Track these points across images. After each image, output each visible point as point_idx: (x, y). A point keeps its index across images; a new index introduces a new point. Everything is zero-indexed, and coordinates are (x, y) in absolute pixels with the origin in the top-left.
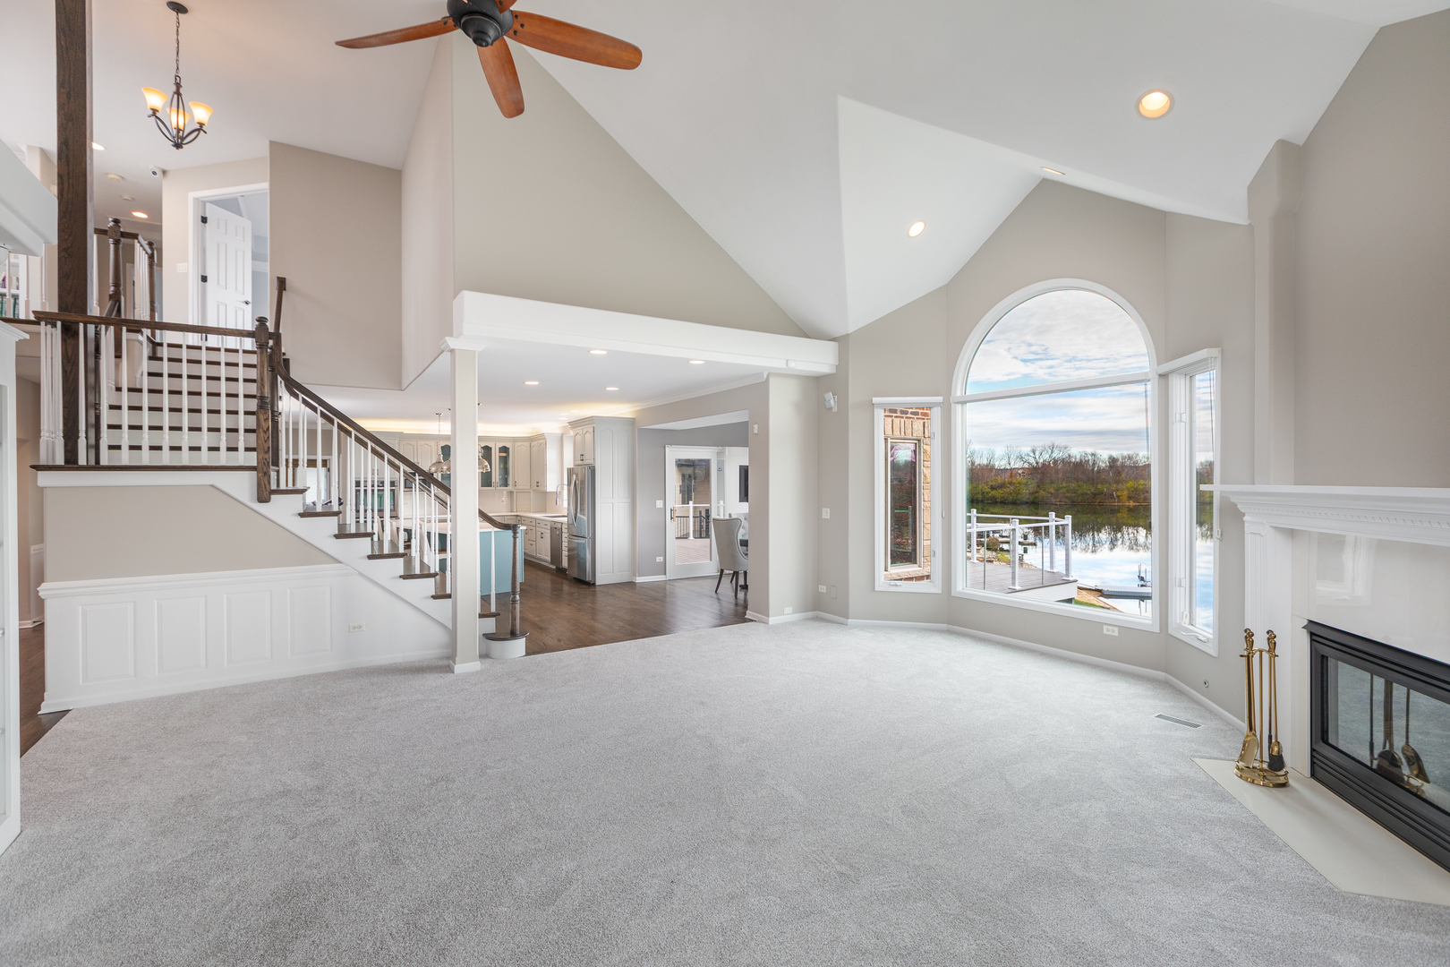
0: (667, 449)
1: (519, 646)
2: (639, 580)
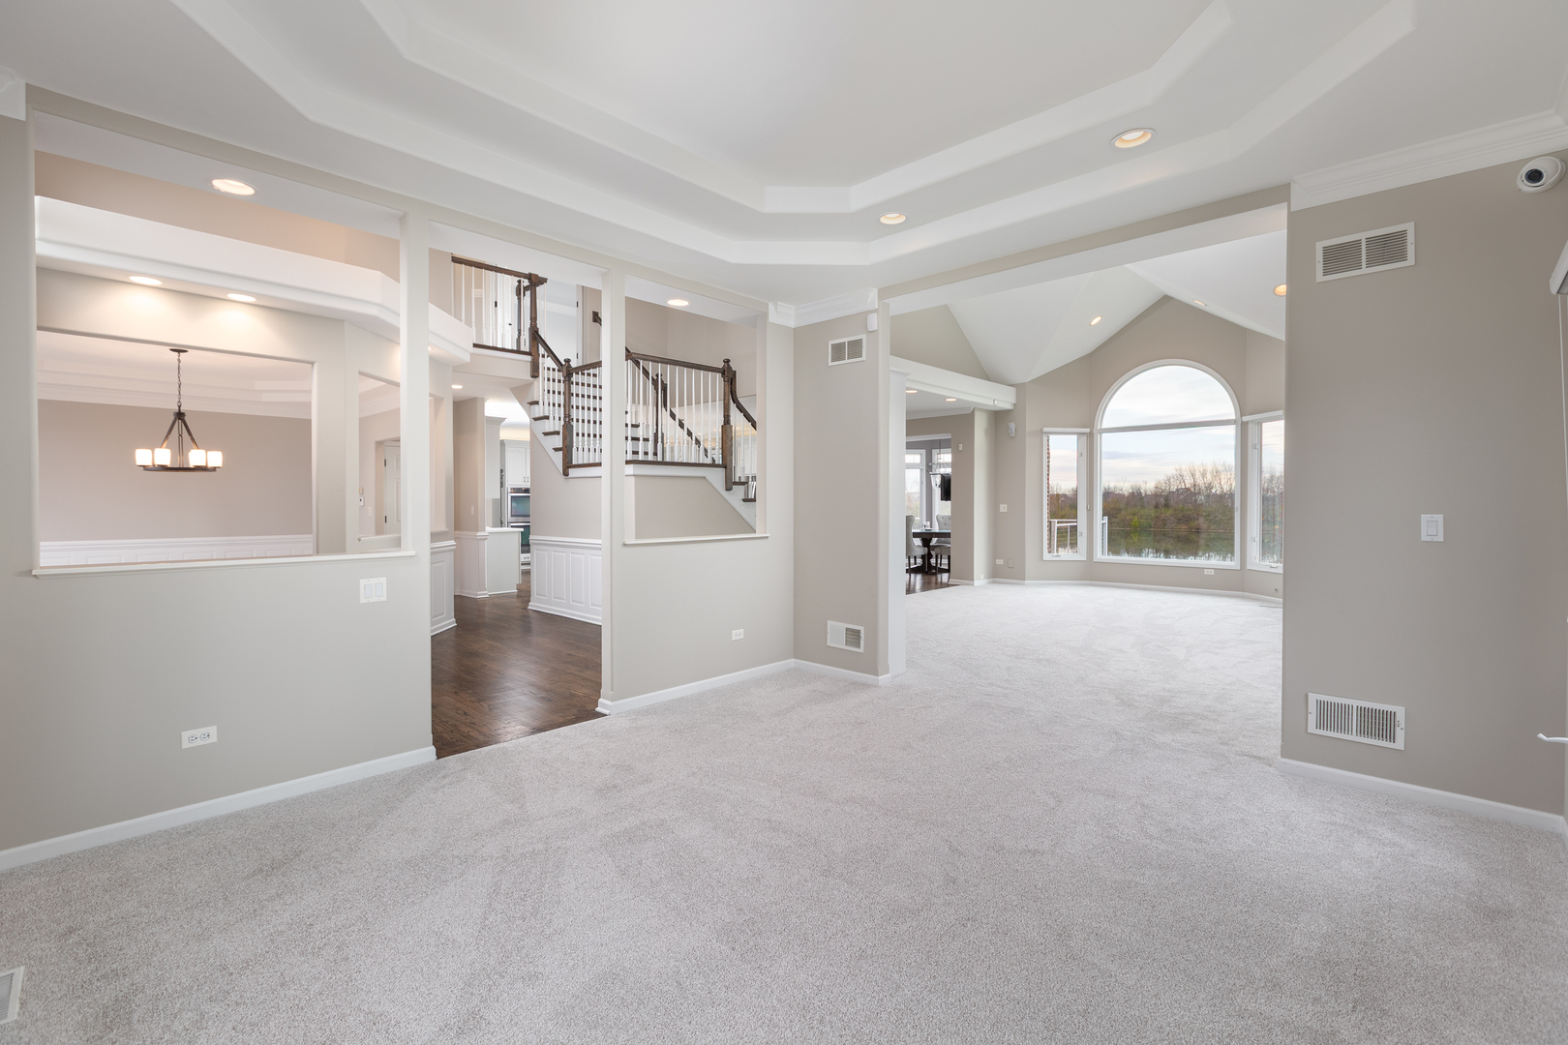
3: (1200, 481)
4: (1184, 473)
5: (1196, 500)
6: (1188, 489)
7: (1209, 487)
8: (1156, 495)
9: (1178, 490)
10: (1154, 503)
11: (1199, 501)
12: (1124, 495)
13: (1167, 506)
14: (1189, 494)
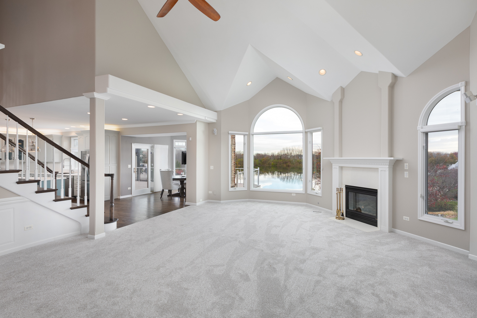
0: (133, 145)
1: (114, 224)
2: (121, 197)
3: (289, 152)
4: (285, 150)
5: (288, 157)
6: (286, 154)
7: (291, 154)
8: (278, 156)
9: (283, 154)
10: (277, 158)
11: (289, 158)
12: (269, 156)
13: (281, 159)
14: (286, 155)
